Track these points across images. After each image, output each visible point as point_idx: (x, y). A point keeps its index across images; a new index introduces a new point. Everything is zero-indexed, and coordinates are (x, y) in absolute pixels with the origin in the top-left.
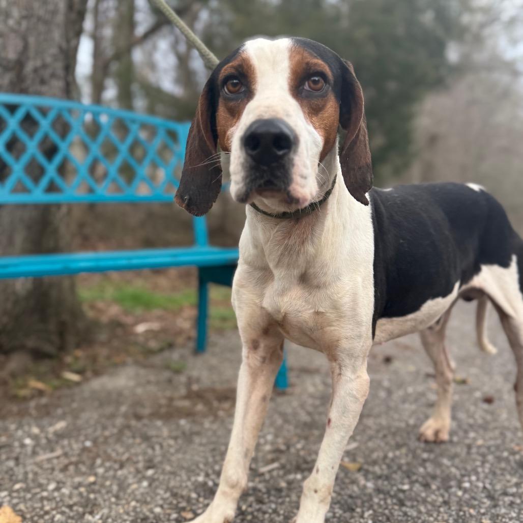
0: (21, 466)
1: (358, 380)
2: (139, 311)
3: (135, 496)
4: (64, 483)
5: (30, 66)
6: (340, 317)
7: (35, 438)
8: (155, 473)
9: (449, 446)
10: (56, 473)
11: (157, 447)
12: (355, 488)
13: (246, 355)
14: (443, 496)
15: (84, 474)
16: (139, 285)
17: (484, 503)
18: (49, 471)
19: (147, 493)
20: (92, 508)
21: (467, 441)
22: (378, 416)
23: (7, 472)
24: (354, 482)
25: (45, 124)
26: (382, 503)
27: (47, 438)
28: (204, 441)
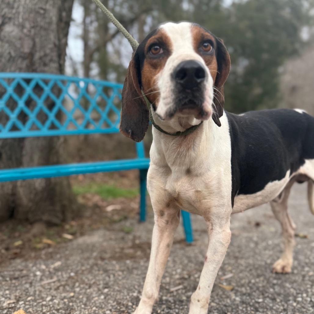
0: (33, 287)
1: (223, 233)
2: (110, 199)
3: (96, 304)
4: (56, 297)
5: (37, 56)
6: (210, 193)
7: (43, 271)
8: (109, 291)
9: (291, 276)
10: (52, 291)
11: (112, 276)
12: (229, 301)
13: (157, 219)
14: (283, 306)
15: (68, 291)
16: (111, 184)
17: (309, 310)
18: (48, 290)
19: (103, 303)
20: (70, 311)
21: (303, 273)
22: (248, 258)
23: (24, 291)
24: (228, 297)
25: (47, 90)
26: (244, 309)
27: (49, 271)
28: (139, 272)
